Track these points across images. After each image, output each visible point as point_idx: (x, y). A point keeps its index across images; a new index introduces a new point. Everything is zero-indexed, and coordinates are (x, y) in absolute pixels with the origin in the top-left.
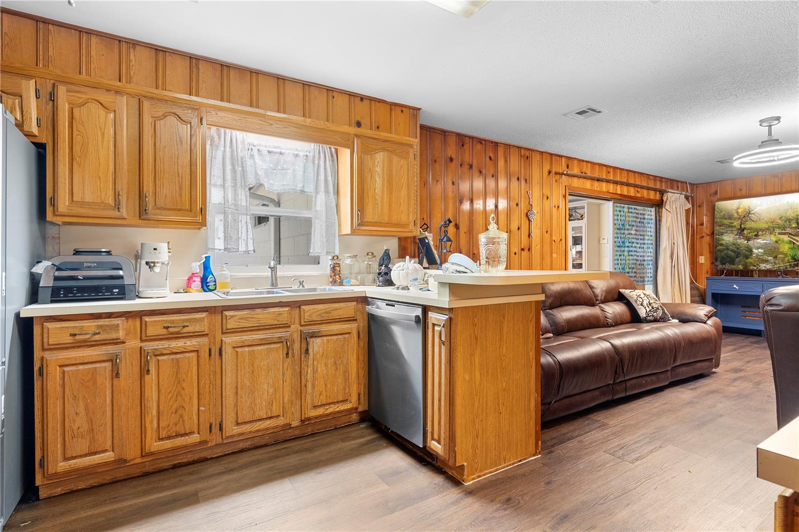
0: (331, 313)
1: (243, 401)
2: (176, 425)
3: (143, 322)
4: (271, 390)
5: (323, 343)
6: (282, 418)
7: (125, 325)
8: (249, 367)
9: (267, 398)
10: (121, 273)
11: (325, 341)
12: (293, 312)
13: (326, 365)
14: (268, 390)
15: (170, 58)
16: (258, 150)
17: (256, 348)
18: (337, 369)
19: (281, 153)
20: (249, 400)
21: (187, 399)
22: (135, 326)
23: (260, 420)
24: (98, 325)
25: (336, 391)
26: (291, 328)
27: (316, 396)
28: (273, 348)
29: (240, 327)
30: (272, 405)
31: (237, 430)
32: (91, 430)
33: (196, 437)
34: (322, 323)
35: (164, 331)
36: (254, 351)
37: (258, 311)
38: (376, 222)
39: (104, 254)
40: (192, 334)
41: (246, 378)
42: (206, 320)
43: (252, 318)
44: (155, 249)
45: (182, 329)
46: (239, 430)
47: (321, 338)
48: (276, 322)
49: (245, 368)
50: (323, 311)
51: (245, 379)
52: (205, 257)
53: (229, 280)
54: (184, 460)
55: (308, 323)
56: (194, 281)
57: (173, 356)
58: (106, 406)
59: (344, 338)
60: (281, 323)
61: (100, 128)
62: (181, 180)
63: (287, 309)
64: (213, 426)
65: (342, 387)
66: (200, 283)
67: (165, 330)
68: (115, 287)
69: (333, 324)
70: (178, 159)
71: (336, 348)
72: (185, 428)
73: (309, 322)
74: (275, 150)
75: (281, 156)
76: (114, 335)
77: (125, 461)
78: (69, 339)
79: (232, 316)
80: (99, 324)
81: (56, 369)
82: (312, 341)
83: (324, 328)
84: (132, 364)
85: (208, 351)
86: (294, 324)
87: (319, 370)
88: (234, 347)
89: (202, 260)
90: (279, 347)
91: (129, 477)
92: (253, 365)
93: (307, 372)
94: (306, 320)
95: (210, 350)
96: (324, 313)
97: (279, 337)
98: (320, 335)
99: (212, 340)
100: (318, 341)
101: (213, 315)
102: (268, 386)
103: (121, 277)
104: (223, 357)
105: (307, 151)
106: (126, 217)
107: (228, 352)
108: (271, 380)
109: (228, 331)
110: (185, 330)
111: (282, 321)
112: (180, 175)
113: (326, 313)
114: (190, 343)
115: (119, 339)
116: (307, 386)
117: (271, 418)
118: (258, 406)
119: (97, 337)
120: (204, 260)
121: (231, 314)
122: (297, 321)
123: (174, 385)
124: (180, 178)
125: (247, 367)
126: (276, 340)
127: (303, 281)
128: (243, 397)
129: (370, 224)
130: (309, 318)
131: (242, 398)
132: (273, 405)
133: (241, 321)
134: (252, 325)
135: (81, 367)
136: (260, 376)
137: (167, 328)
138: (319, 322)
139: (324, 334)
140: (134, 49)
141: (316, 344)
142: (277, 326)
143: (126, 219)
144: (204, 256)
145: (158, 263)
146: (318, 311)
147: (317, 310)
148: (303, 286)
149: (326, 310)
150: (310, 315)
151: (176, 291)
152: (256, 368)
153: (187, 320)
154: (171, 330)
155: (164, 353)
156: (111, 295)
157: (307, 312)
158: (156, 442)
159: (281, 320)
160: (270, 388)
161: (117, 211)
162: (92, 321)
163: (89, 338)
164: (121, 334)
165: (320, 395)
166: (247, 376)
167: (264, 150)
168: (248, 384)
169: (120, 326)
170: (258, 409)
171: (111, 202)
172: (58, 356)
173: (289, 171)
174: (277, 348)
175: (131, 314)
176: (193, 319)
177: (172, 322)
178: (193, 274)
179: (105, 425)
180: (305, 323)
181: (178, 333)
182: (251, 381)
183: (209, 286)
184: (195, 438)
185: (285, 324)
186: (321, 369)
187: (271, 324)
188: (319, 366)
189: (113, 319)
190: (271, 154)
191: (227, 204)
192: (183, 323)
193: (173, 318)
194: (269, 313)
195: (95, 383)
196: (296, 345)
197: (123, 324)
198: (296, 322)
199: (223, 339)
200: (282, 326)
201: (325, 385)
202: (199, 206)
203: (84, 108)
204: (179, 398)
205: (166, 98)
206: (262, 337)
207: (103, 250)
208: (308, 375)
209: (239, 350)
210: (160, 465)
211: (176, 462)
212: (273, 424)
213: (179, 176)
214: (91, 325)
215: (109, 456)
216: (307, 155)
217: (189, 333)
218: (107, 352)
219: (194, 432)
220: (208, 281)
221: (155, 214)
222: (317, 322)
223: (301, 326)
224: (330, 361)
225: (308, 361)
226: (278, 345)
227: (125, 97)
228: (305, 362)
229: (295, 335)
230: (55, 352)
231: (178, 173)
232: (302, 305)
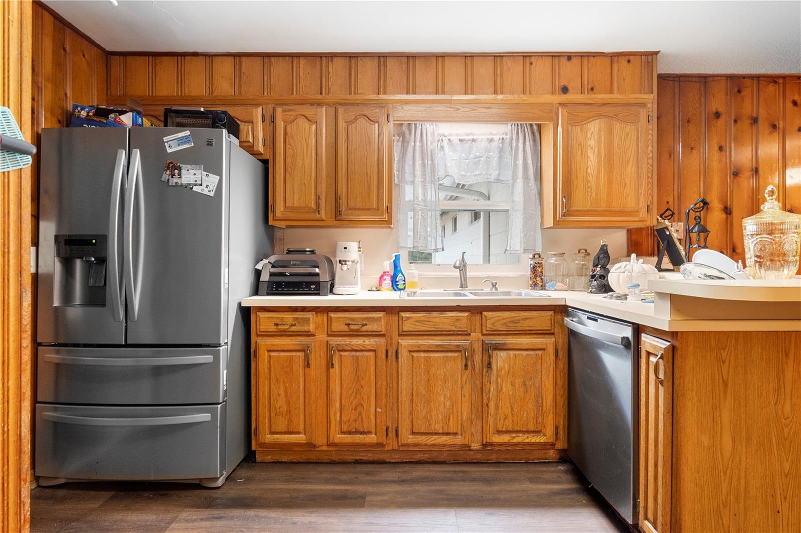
0: (519, 323)
1: (418, 410)
2: (356, 421)
3: (329, 317)
4: (448, 404)
5: (510, 358)
6: (460, 437)
7: (315, 319)
8: (424, 375)
9: (443, 411)
10: (317, 270)
11: (512, 356)
12: (474, 318)
13: (513, 384)
14: (444, 402)
15: (361, 62)
16: (449, 140)
17: (432, 355)
18: (527, 391)
19: (473, 140)
20: (426, 409)
21: (365, 397)
22: (323, 320)
23: (436, 434)
24: (294, 318)
25: (525, 418)
26: (471, 336)
27: (500, 419)
28: (451, 357)
29: (416, 330)
30: (449, 419)
31: (411, 439)
32: (289, 412)
33: (374, 437)
34: (508, 333)
35: (346, 328)
36: (430, 357)
37: (435, 314)
38: (588, 211)
39: (308, 253)
40: (370, 333)
41: (422, 386)
42: (383, 320)
43: (428, 321)
44: (345, 248)
45: (362, 327)
46: (414, 440)
47: (507, 352)
48: (453, 328)
49: (420, 375)
50: (508, 320)
51: (421, 387)
52: (395, 256)
53: (416, 280)
54: (365, 458)
55: (490, 332)
56: (385, 280)
57: (354, 353)
58: (299, 392)
59: (536, 355)
60: (460, 330)
61: (306, 140)
62: (369, 180)
63: (466, 314)
64: (390, 430)
65: (533, 415)
66: (390, 282)
67: (346, 327)
68: (313, 283)
69: (522, 337)
70: (367, 159)
71: (525, 366)
72: (363, 426)
73: (492, 331)
74: (467, 138)
75: (474, 143)
76: (306, 328)
77: (315, 446)
78: (273, 328)
79: (408, 318)
80: (295, 316)
81: (265, 353)
82: (495, 355)
83: (511, 340)
84: (320, 356)
85: (384, 352)
86: (475, 332)
87: (504, 389)
88: (410, 351)
89: (392, 258)
90: (457, 356)
91: (320, 461)
92: (428, 372)
93: (489, 390)
94: (488, 329)
95: (387, 351)
96: (510, 322)
97: (457, 345)
98: (505, 347)
99: (389, 342)
100: (503, 354)
101: (391, 315)
102: (445, 399)
103: (317, 275)
104: (399, 360)
105: (503, 134)
106: (325, 219)
107: (404, 355)
108: (448, 392)
109: (404, 333)
110: (364, 328)
111: (460, 328)
112: (369, 174)
113: (514, 322)
114: (369, 342)
115: (310, 332)
116: (489, 405)
117: (448, 434)
118: (434, 419)
119: (293, 328)
120: (394, 258)
121: (407, 315)
122: (478, 329)
123: (354, 381)
124: (369, 178)
125: (423, 373)
126: (453, 348)
127: (496, 283)
128: (419, 405)
129: (579, 213)
130: (491, 327)
131: (417, 406)
132: (450, 420)
133: (417, 323)
134: (428, 329)
135: (282, 354)
136: (436, 386)
137: (348, 325)
138: (505, 332)
139: (511, 347)
140: (332, 61)
141: (500, 359)
142: (456, 333)
144: (394, 255)
145: (348, 261)
146: (503, 319)
147: (501, 317)
148: (496, 289)
149: (513, 319)
150: (493, 323)
151: (370, 289)
152: (432, 375)
153: (366, 319)
154: (352, 327)
155: (346, 349)
156: (310, 290)
157: (489, 319)
158: (339, 434)
159: (459, 326)
160: (447, 401)
161: (317, 213)
162: (290, 313)
163: (288, 329)
164: (311, 328)
165: (505, 419)
166: (423, 384)
167: (455, 140)
168: (424, 392)
169: (311, 319)
170: (434, 422)
171: (313, 205)
172: (266, 342)
173: (482, 159)
174: (454, 357)
175: (319, 309)
176: (371, 318)
177: (353, 319)
178: (384, 273)
179: (300, 409)
180: (488, 332)
181: (357, 331)
182: (427, 389)
183: (398, 285)
184: (372, 438)
185: (464, 331)
186: (507, 388)
187: (448, 329)
188: (504, 384)
189: (305, 313)
190: (462, 143)
191: (416, 200)
192: (362, 321)
193: (353, 316)
194: (446, 318)
195: (292, 370)
196: (477, 356)
197: (313, 318)
198: (476, 330)
199: (400, 341)
200: (460, 333)
201: (512, 408)
202: (385, 203)
203: (294, 124)
204: (358, 395)
205: (358, 102)
206: (438, 344)
207: (308, 249)
208: (491, 393)
209: (415, 355)
210: (345, 457)
211: (358, 458)
212: (449, 441)
213: (367, 176)
214: (288, 316)
215: (301, 438)
216: (503, 138)
217: (367, 331)
218: (301, 343)
219: (371, 432)
220: (397, 280)
221: (347, 215)
222: (502, 333)
223: (483, 335)
224: (518, 381)
225: (490, 378)
226: (456, 354)
227: (325, 107)
228: (487, 377)
229: (476, 345)
230: (265, 338)
231: (367, 174)
232: (484, 311)
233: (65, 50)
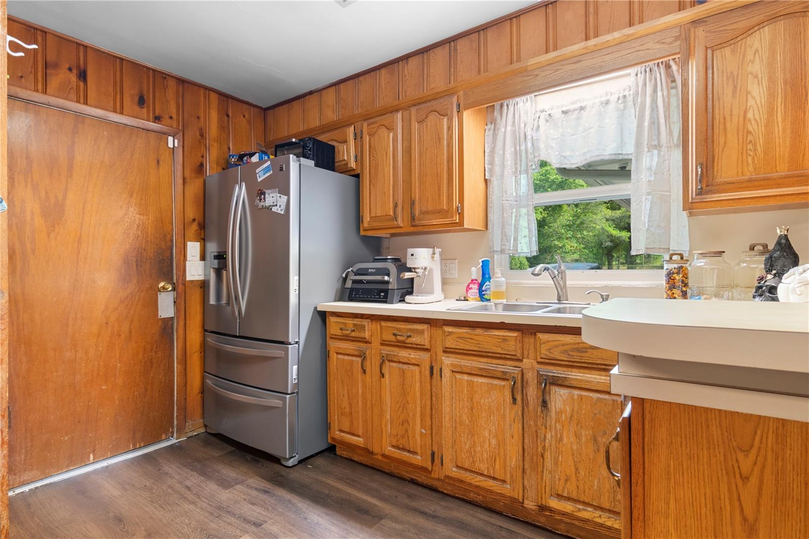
0: (586, 352)
1: (461, 441)
2: (403, 437)
3: (382, 326)
4: (494, 442)
5: (573, 399)
6: (508, 486)
7: (370, 326)
8: (468, 401)
9: (488, 449)
10: (386, 278)
11: (576, 397)
12: (526, 340)
13: (577, 436)
14: (489, 439)
16: (549, 115)
17: (476, 379)
18: (598, 450)
19: (582, 108)
20: (469, 442)
21: (411, 414)
22: (377, 329)
23: (482, 475)
24: (353, 324)
25: (595, 487)
26: (523, 362)
27: (560, 479)
28: (496, 385)
29: (458, 347)
30: (495, 461)
31: (454, 472)
32: (351, 413)
33: (419, 459)
34: (571, 365)
35: (393, 338)
36: (473, 382)
37: (479, 331)
40: (415, 346)
41: (465, 414)
42: (426, 333)
43: (471, 339)
44: (412, 255)
45: (407, 339)
46: (457, 474)
47: (570, 390)
48: (499, 350)
49: (463, 401)
50: (570, 347)
51: (463, 414)
52: (482, 261)
53: (504, 289)
54: (420, 480)
55: (547, 361)
56: (471, 288)
57: (401, 366)
58: (358, 397)
59: (614, 401)
60: (507, 353)
61: (385, 149)
63: (515, 334)
64: (436, 456)
65: (608, 486)
66: (477, 291)
67: (394, 336)
68: (382, 291)
69: (593, 372)
70: (437, 158)
71: (596, 414)
72: (409, 444)
73: (549, 359)
74: (572, 107)
75: (582, 112)
76: (362, 335)
77: (372, 453)
78: (339, 332)
79: (450, 333)
80: (355, 322)
81: (334, 354)
82: (554, 391)
83: (576, 375)
84: (375, 364)
85: (428, 368)
86: (528, 358)
87: (565, 440)
88: (453, 371)
89: (479, 264)
90: (504, 386)
91: (382, 469)
92: (472, 399)
93: (545, 437)
94: (542, 356)
95: (432, 368)
96: (573, 350)
97: (504, 372)
98: (566, 383)
99: (434, 358)
100: (563, 392)
101: (435, 328)
102: (490, 435)
103: (387, 282)
104: (443, 379)
105: (624, 90)
106: (402, 226)
107: (447, 373)
108: (494, 427)
109: (448, 350)
110: (409, 340)
111: (508, 350)
112: (439, 175)
113: (578, 350)
114: (413, 355)
115: (366, 339)
116: (545, 456)
117: (494, 478)
118: (478, 456)
119: (353, 334)
120: (481, 264)
121: (450, 330)
122: (532, 355)
123: (401, 395)
125: (465, 399)
126: (499, 375)
127: (608, 295)
128: (462, 435)
129: (730, 186)
130: (547, 353)
131: (460, 436)
132: (496, 464)
133: (459, 340)
134: (471, 348)
135: (346, 357)
136: (480, 417)
137: (395, 335)
138: (567, 363)
139: (575, 384)
140: (407, 63)
141: (559, 397)
142: (503, 356)
143: (402, 227)
144: (480, 261)
146: (563, 345)
147: (560, 342)
149: (577, 346)
150: (550, 349)
152: (475, 404)
153: (410, 330)
154: (399, 338)
155: (394, 360)
157: (544, 343)
158: (389, 446)
159: (506, 348)
160: (493, 438)
161: (395, 221)
162: (351, 319)
163: (350, 334)
164: (367, 335)
165: (566, 481)
166: (466, 412)
167: (557, 113)
168: (467, 422)
169: (366, 326)
170: (478, 459)
171: (391, 213)
172: (335, 344)
173: (592, 130)
174: (500, 386)
175: (373, 318)
176: (415, 330)
177: (399, 330)
178: (472, 280)
179: (359, 413)
180: (543, 360)
181: (403, 342)
182: (470, 419)
183: (484, 295)
184: (417, 459)
185: (512, 355)
186: (568, 439)
187: (493, 351)
188: (565, 434)
189: (363, 320)
190: (567, 114)
191: (505, 196)
192: (408, 332)
193: (400, 326)
194: (490, 336)
195: (352, 374)
196: (531, 389)
197: (368, 325)
198: (530, 356)
199: (443, 358)
200: (509, 357)
201: (576, 469)
204: (404, 409)
206: (483, 367)
208: (547, 441)
209: (459, 376)
210: (402, 473)
211: (413, 477)
212: (496, 488)
213: (437, 176)
214: (350, 322)
215: (359, 441)
216: (625, 96)
217: (412, 344)
218: (359, 349)
219: (417, 453)
220: (484, 289)
221: (420, 220)
222: (563, 363)
223: (539, 363)
224: (586, 433)
225: (546, 420)
226: (503, 383)
227: (401, 112)
228: (542, 419)
229: (530, 374)
230: (336, 341)
231: (437, 173)
232: (538, 332)
233: (228, 116)
